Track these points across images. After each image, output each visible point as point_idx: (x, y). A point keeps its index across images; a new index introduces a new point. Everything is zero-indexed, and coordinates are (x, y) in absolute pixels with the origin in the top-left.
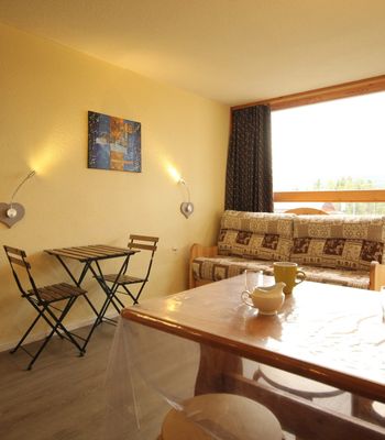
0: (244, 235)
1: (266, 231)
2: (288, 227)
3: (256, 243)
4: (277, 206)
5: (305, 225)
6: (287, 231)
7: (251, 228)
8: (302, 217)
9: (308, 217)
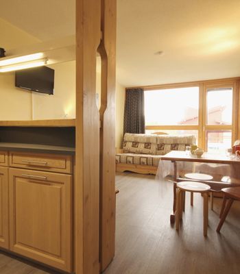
0: (135, 144)
1: (145, 141)
2: (155, 140)
3: (141, 147)
4: (146, 131)
5: (162, 139)
6: (155, 141)
7: (139, 141)
8: (160, 136)
9: (163, 136)
